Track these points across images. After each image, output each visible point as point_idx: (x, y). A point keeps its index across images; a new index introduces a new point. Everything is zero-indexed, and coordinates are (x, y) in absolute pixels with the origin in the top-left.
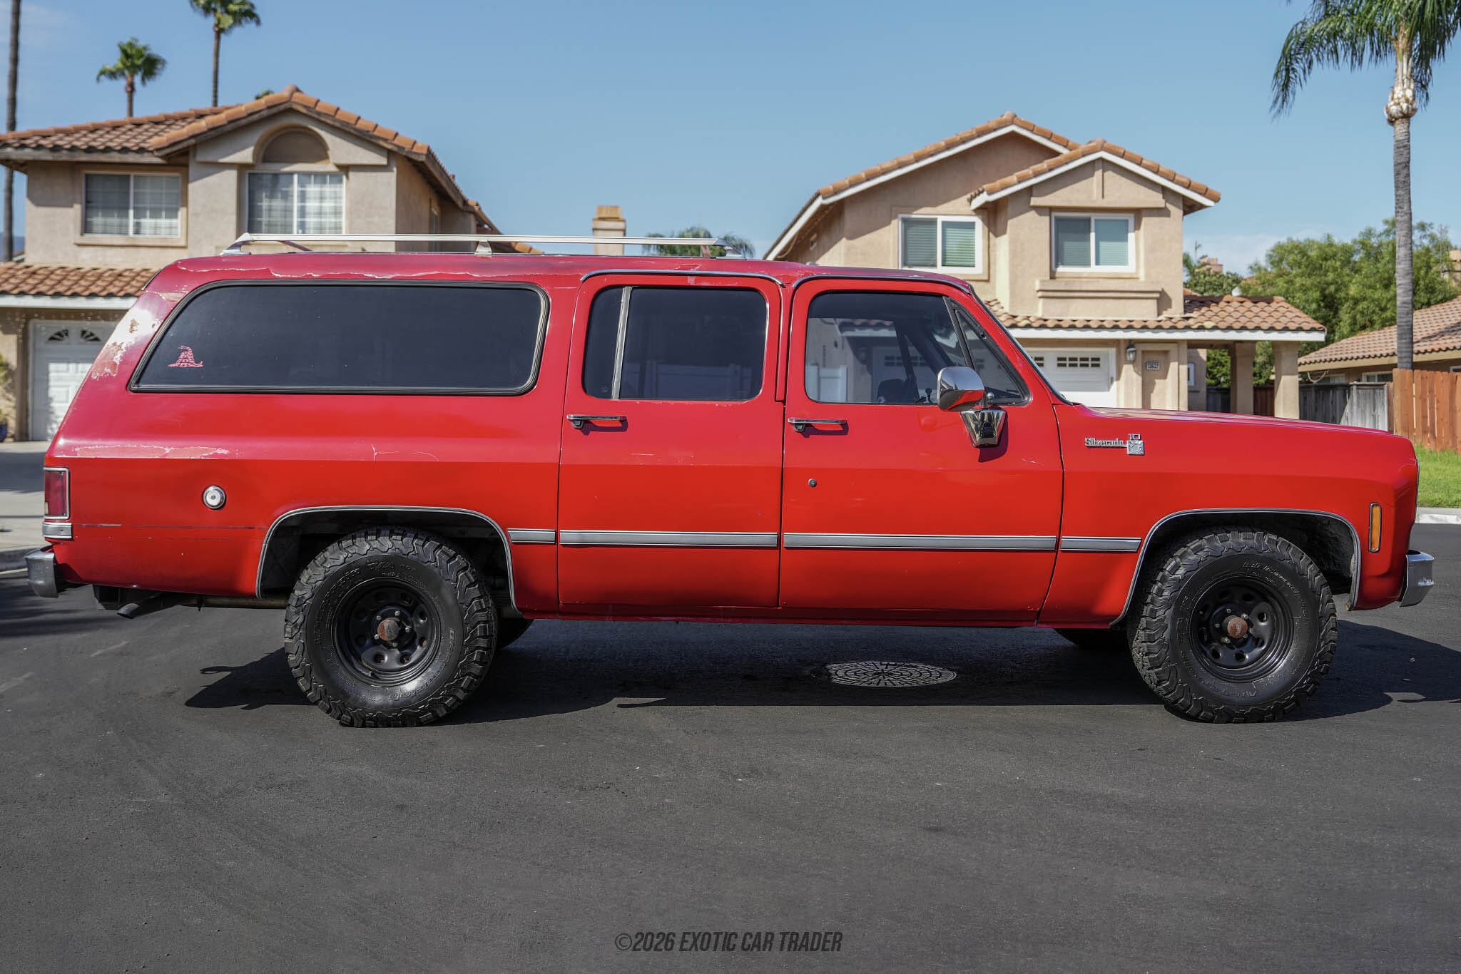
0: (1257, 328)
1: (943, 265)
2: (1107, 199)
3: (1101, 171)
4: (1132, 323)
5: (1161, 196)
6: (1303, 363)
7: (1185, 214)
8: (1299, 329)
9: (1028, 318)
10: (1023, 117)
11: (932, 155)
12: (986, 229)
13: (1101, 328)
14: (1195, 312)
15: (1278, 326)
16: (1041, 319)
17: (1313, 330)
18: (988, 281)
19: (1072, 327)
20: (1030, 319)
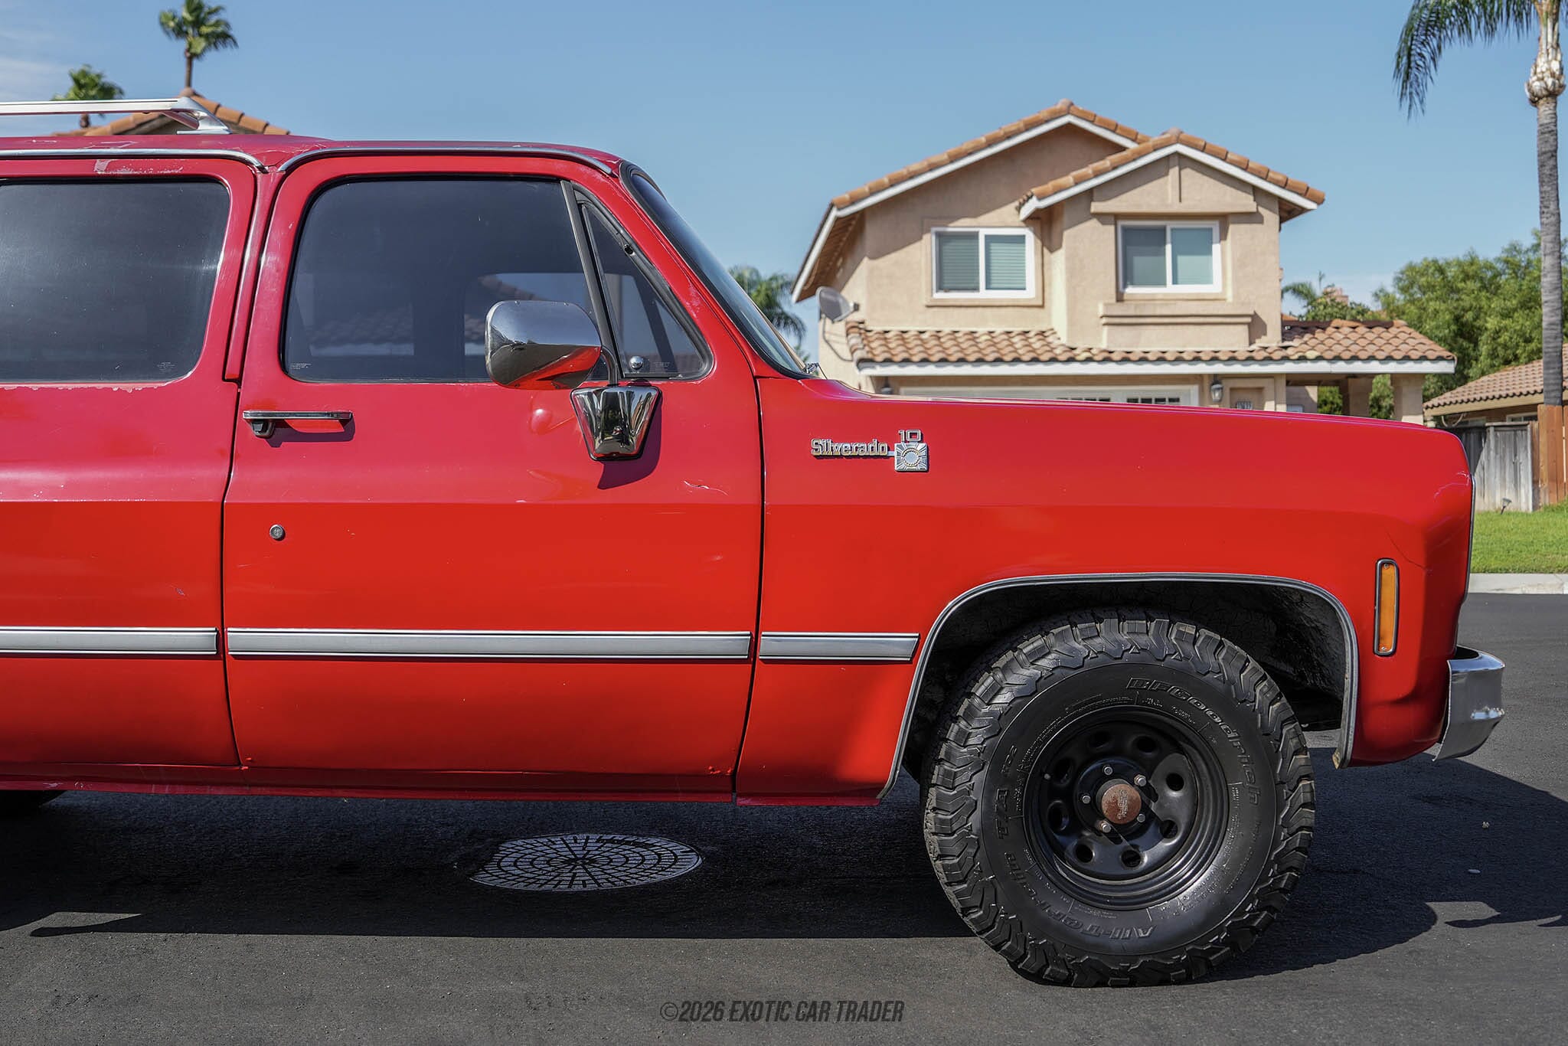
0: (1372, 358)
1: (987, 288)
2: (1184, 202)
3: (1177, 169)
4: (1217, 354)
5: (1251, 198)
6: (1436, 405)
7: (1282, 220)
8: (1423, 358)
9: (1090, 350)
10: (1080, 106)
11: (970, 154)
12: (1039, 243)
13: (1179, 360)
14: (1295, 340)
15: (1398, 355)
16: (1104, 351)
17: (1440, 358)
18: (1042, 306)
19: (1143, 360)
20: (1092, 351)
